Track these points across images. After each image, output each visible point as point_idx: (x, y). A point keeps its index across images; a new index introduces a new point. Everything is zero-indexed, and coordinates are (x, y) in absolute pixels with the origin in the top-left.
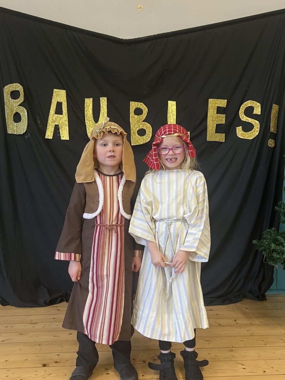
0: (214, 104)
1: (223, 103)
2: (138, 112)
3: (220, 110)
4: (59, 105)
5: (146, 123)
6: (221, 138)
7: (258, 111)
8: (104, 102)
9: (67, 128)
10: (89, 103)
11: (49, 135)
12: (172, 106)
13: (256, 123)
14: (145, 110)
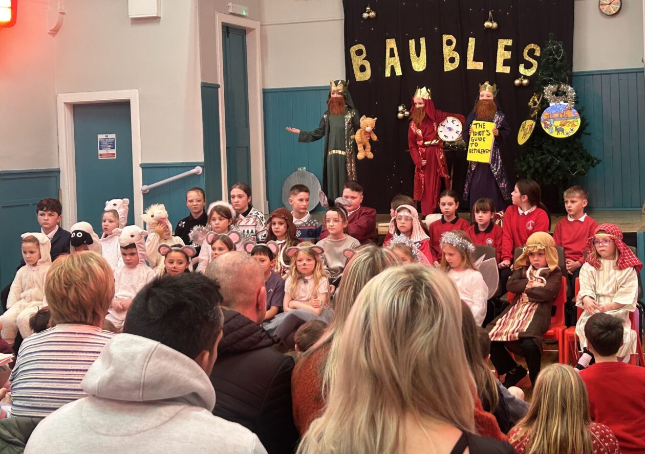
0: (503, 43)
1: (509, 42)
2: (449, 43)
3: (507, 48)
4: (392, 50)
5: (456, 53)
6: (507, 70)
7: (538, 53)
8: (423, 41)
9: (400, 66)
10: (412, 43)
11: (388, 74)
12: (472, 42)
13: (535, 62)
14: (454, 41)
